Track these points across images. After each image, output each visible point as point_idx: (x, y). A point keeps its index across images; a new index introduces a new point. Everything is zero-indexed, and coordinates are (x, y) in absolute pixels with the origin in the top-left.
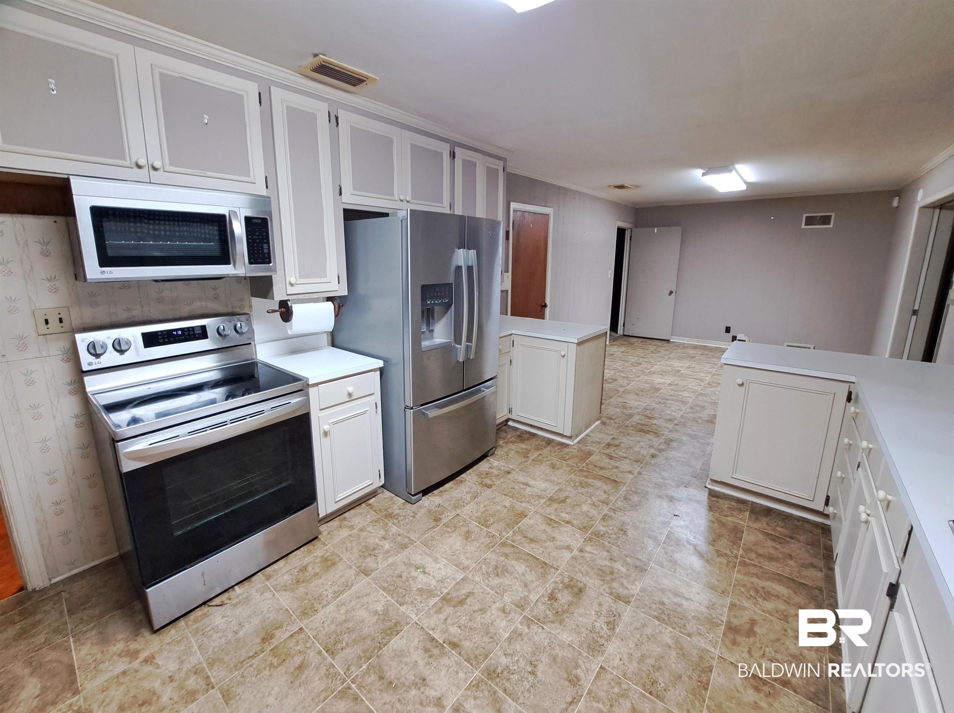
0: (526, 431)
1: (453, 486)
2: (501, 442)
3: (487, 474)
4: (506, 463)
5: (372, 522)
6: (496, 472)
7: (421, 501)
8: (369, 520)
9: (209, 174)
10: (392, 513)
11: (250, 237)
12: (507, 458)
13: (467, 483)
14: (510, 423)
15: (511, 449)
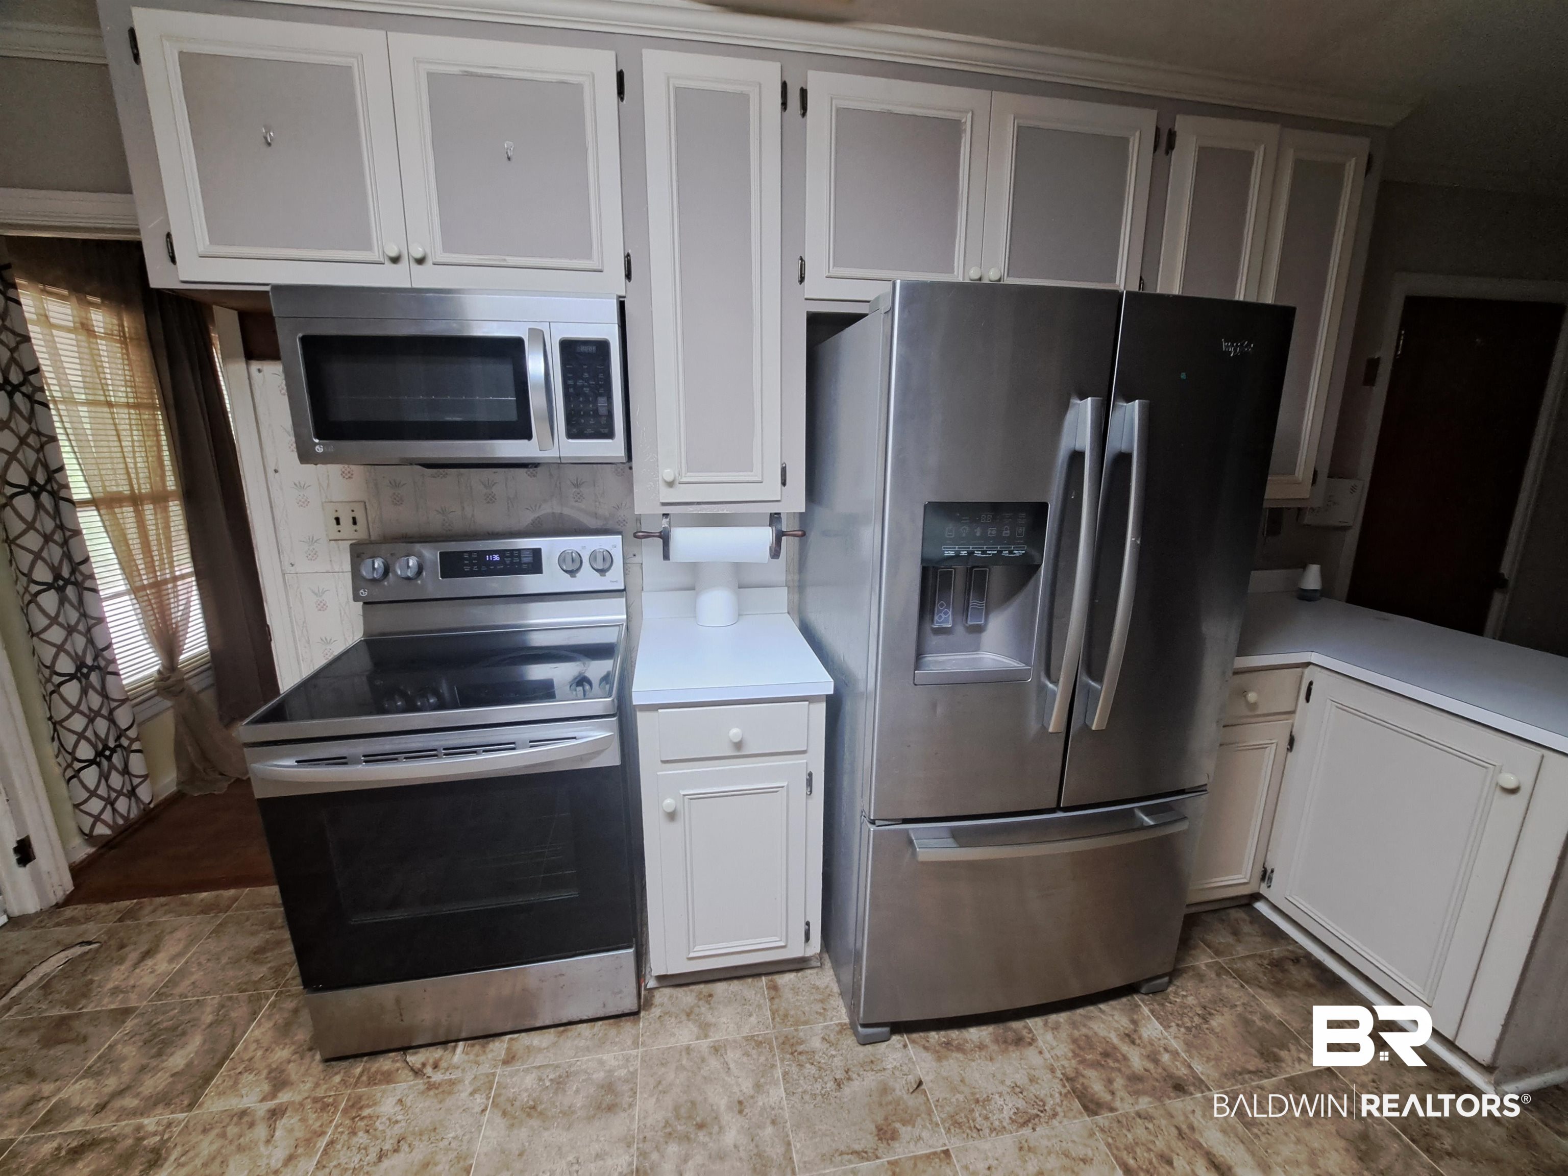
0: (1308, 955)
1: (987, 1041)
2: (1203, 960)
3: (1106, 1055)
4: (1189, 1045)
5: (749, 1039)
6: (1137, 1060)
7: (884, 1045)
8: (745, 1032)
9: (511, 261)
10: (802, 1042)
11: (570, 382)
12: (1198, 1027)
13: (1031, 1052)
14: (1260, 906)
15: (1222, 1001)
